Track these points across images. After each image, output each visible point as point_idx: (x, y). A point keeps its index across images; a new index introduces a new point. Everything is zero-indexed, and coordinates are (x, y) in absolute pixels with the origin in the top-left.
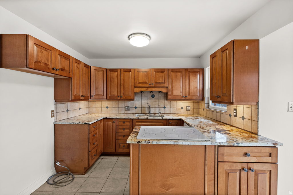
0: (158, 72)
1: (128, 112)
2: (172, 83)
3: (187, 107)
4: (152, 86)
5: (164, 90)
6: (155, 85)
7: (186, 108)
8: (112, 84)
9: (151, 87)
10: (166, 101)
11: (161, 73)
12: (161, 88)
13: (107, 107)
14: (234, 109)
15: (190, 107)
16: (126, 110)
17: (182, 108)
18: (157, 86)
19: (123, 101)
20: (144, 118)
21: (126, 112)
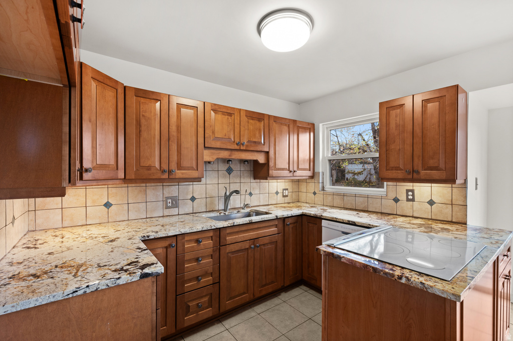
0: (252, 119)
1: (175, 211)
2: (275, 145)
3: (284, 191)
4: (242, 148)
5: (261, 159)
6: (247, 146)
7: (283, 193)
8: (144, 134)
9: (240, 150)
10: (253, 181)
11: (257, 122)
12: (256, 154)
13: (108, 205)
14: (407, 190)
15: (287, 189)
16: (167, 207)
17: (277, 193)
18: (252, 149)
19: (159, 184)
20: (245, 223)
21: (167, 212)
